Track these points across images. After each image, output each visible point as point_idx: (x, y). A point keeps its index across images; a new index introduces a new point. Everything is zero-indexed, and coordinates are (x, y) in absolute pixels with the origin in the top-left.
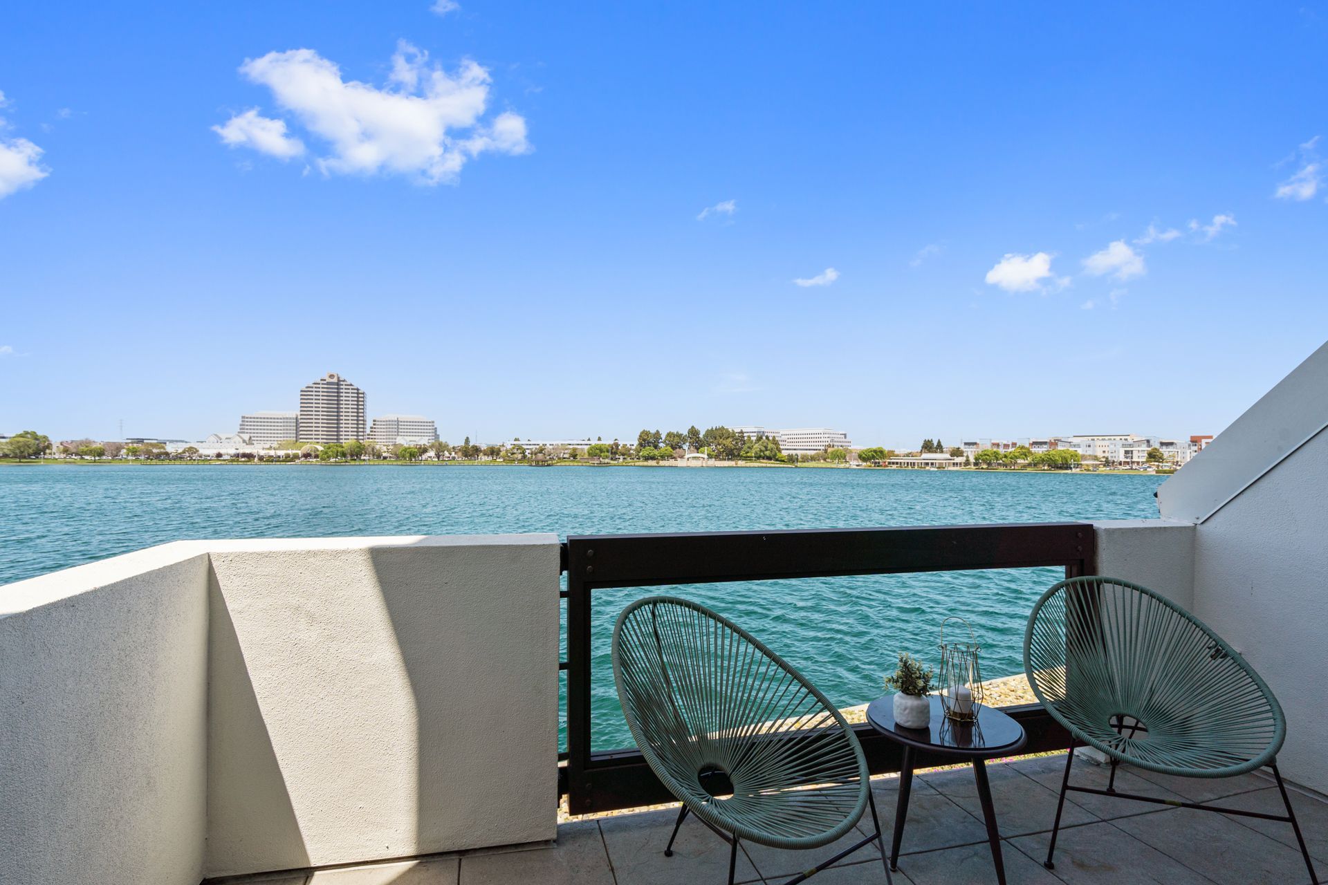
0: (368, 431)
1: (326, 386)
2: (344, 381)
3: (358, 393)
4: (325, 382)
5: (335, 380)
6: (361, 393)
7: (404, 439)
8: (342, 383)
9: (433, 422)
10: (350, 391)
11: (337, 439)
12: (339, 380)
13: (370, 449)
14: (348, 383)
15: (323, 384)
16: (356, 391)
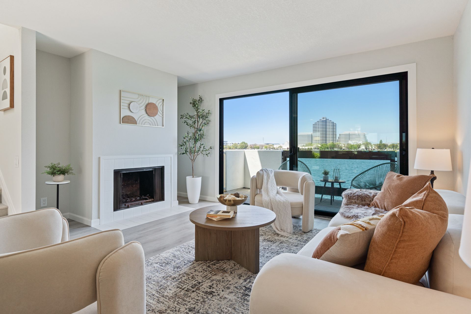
0: (337, 139)
2: (328, 119)
3: (333, 124)
4: (321, 121)
5: (325, 120)
6: (335, 124)
7: (352, 142)
9: (365, 134)
10: (330, 123)
11: (326, 142)
12: (326, 120)
13: (337, 146)
14: (330, 120)
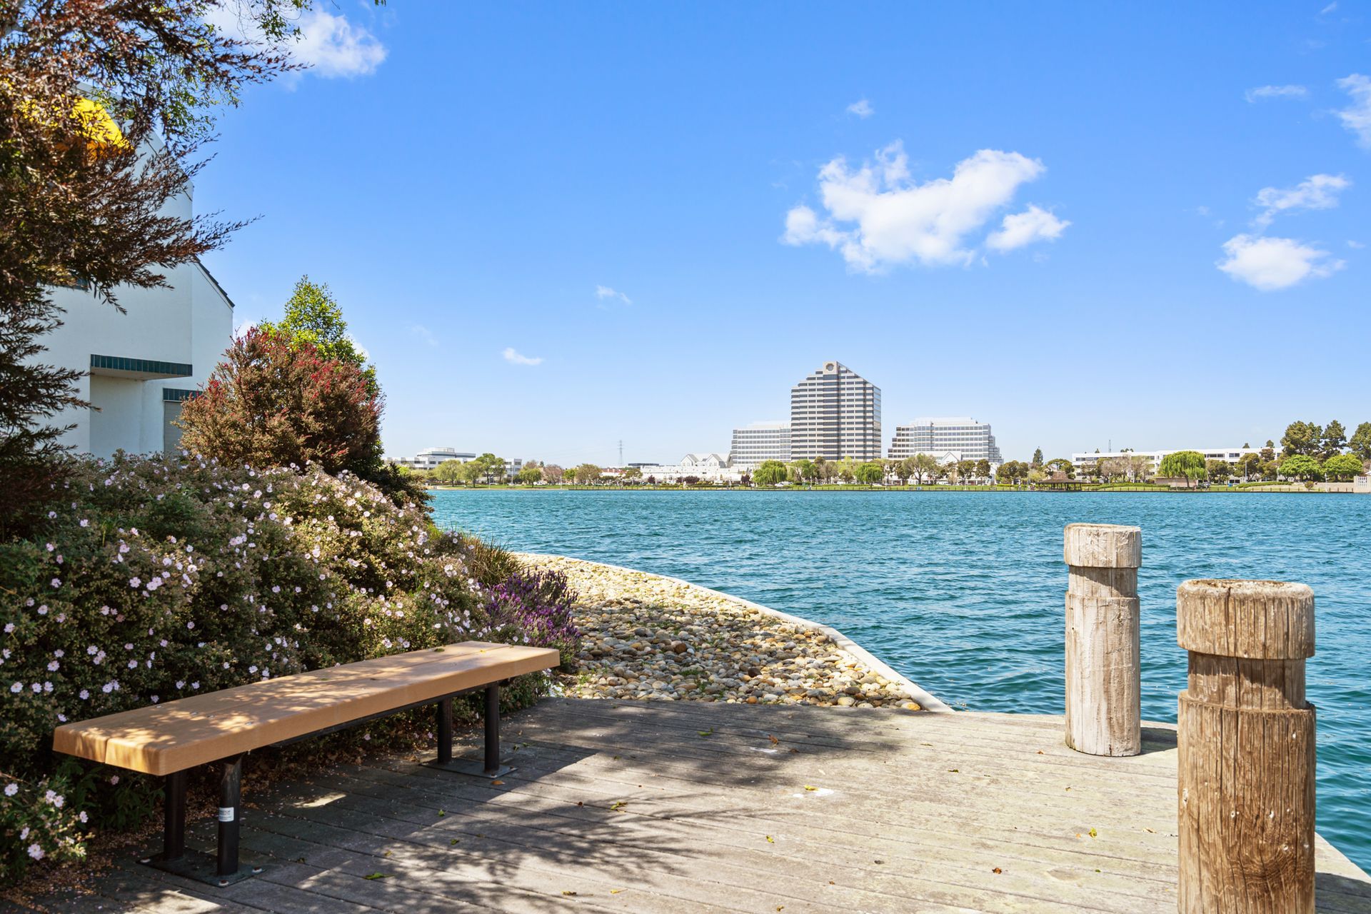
1: (822, 381)
2: (846, 372)
3: (865, 389)
4: (821, 376)
5: (834, 372)
6: (869, 388)
8: (842, 375)
9: (988, 427)
10: (855, 386)
11: (837, 458)
12: (839, 372)
15: (819, 378)
16: (862, 386)
